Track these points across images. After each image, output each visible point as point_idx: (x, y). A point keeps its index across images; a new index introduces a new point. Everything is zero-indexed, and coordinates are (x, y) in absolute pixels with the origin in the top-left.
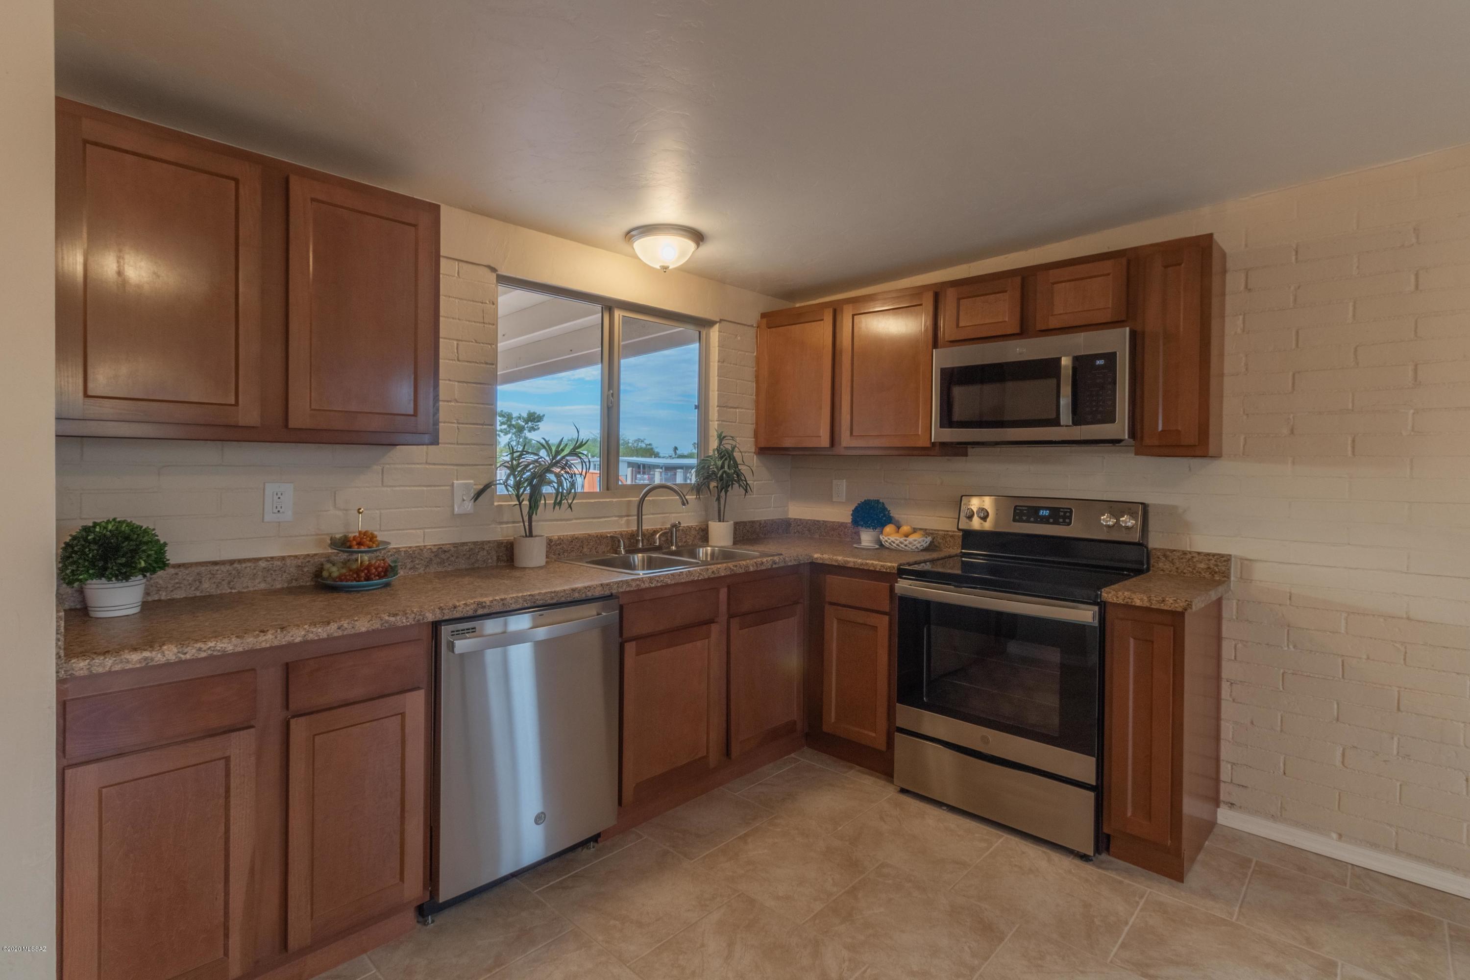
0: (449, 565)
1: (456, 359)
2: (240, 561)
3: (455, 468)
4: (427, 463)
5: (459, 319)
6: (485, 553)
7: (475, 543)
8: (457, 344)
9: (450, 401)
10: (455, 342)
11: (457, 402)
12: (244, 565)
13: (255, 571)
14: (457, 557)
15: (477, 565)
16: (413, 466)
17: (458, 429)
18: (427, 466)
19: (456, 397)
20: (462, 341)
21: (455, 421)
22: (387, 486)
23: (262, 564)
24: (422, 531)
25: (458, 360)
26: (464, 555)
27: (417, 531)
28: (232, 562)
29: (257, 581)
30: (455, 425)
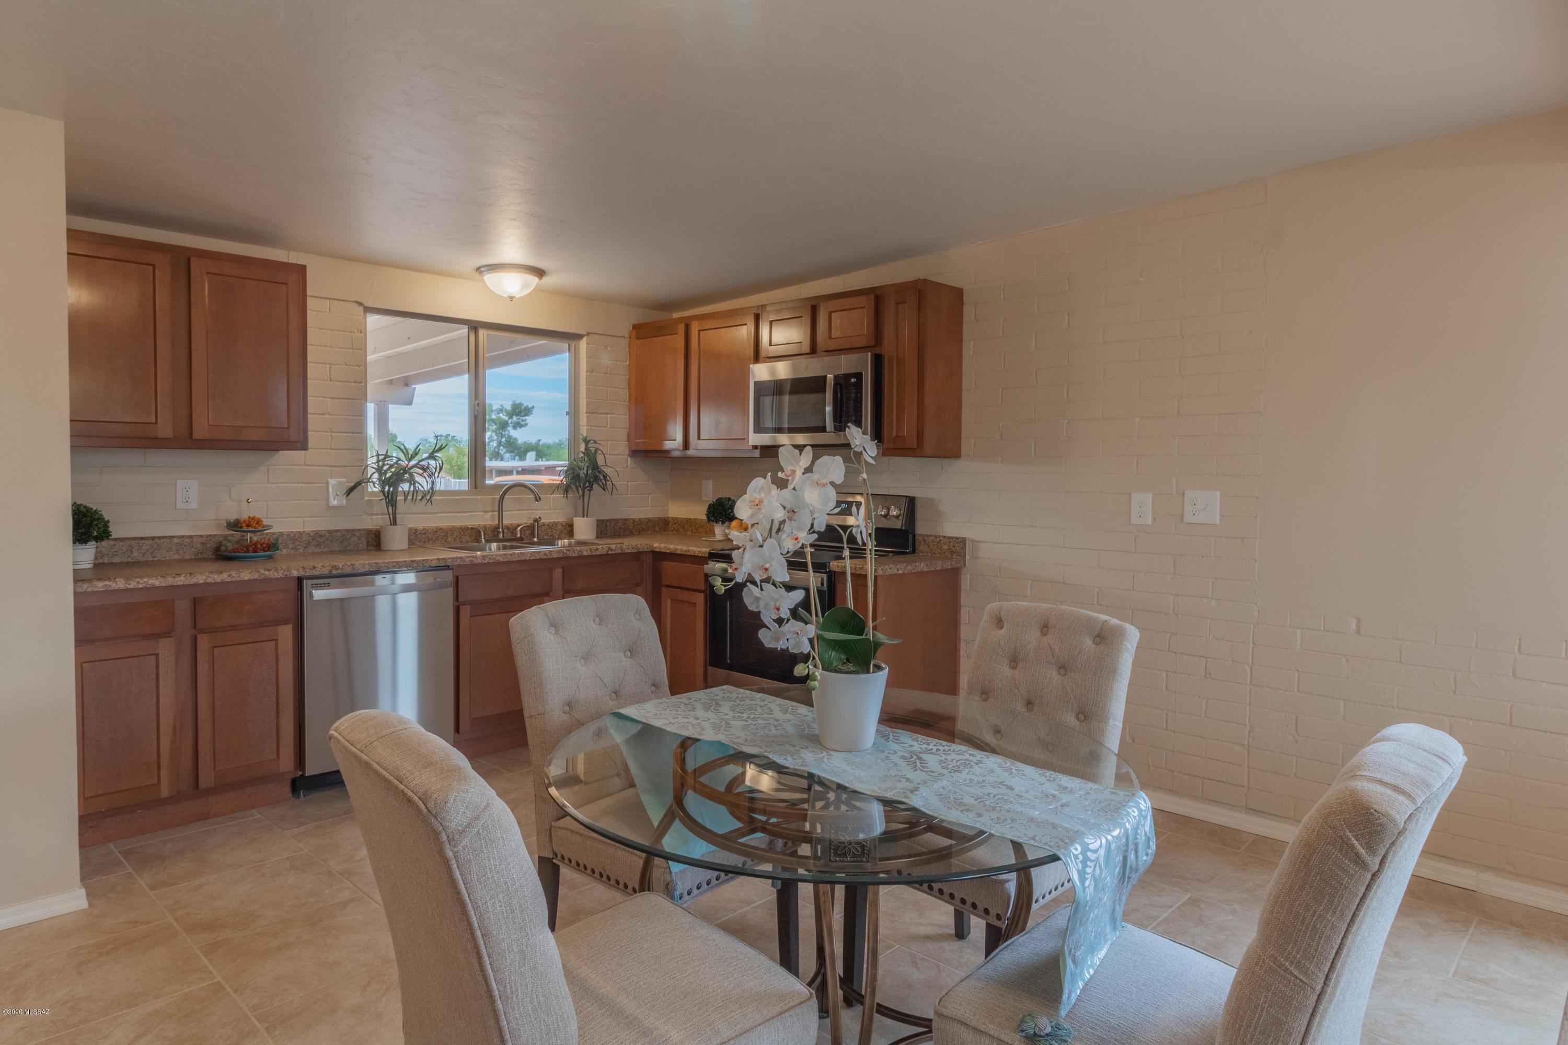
0: (325, 547)
1: (329, 379)
2: (159, 538)
3: (330, 468)
4: (305, 465)
5: (331, 347)
6: (356, 538)
7: (347, 531)
8: (330, 367)
9: (325, 414)
10: (328, 366)
11: (331, 415)
12: (162, 541)
13: (170, 545)
14: (332, 541)
15: (349, 548)
16: (293, 467)
17: (332, 437)
18: (305, 467)
19: (329, 411)
20: (333, 364)
21: (329, 430)
22: (272, 483)
23: (176, 540)
24: (302, 519)
25: (331, 380)
26: (338, 539)
27: (299, 519)
28: (153, 538)
29: (172, 553)
30: (329, 434)
